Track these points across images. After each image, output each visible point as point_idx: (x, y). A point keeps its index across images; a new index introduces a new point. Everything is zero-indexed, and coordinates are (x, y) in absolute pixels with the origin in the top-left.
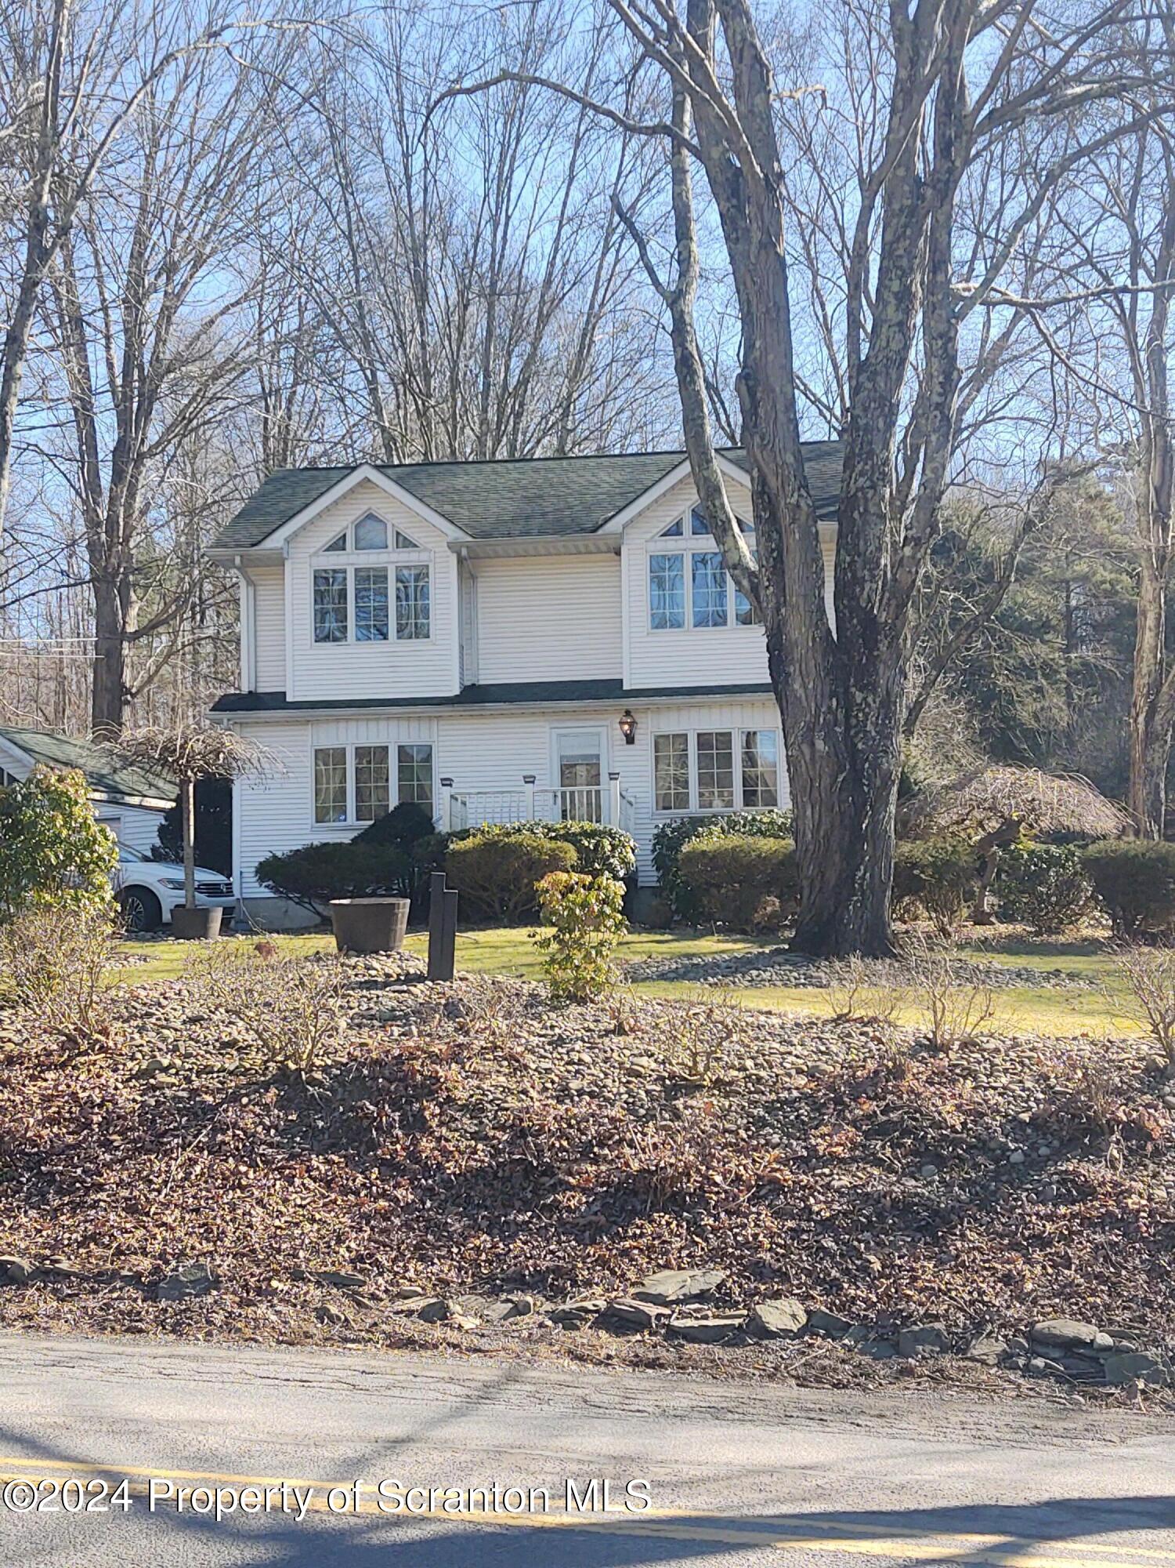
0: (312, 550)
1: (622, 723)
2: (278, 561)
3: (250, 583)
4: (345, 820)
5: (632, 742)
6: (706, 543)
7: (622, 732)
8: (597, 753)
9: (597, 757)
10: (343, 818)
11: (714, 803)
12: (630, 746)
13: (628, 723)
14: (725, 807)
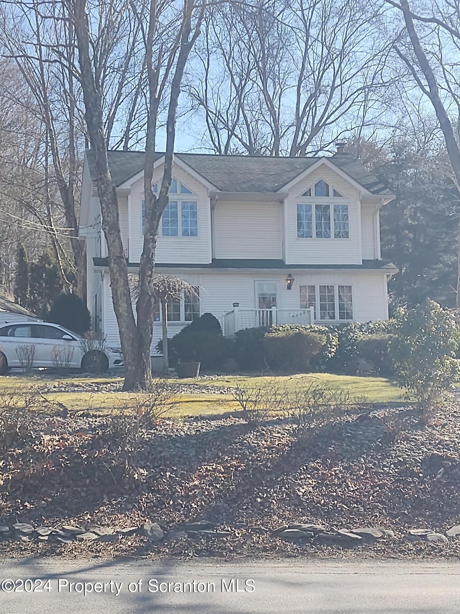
1: (287, 280)
4: (159, 320)
5: (290, 289)
6: (323, 201)
7: (286, 284)
8: (274, 292)
9: (275, 294)
10: (158, 319)
11: (326, 317)
12: (289, 290)
13: (290, 280)
14: (330, 319)
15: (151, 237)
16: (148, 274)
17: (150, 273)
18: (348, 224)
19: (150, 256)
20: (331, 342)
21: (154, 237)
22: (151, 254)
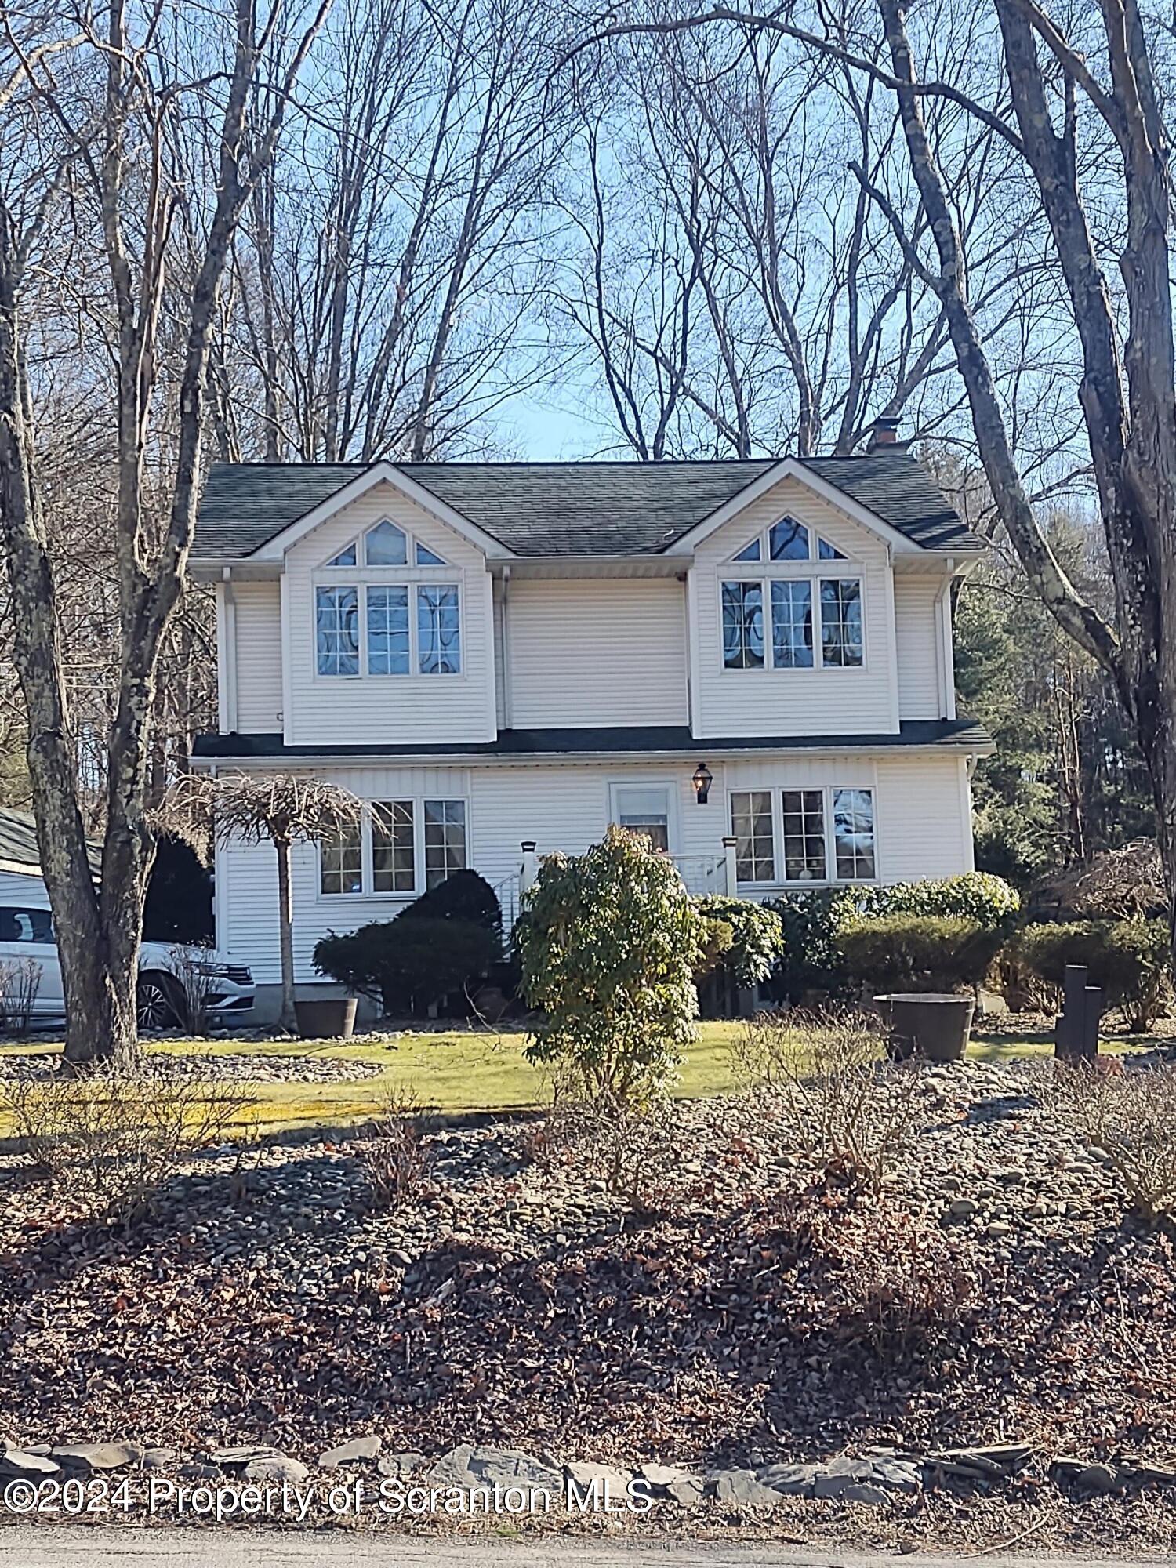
0: (315, 564)
1: (695, 778)
2: (273, 576)
3: (229, 600)
4: (360, 890)
5: (705, 801)
6: (788, 570)
7: (696, 790)
8: (663, 813)
9: (664, 818)
10: (356, 887)
11: (802, 874)
12: (702, 806)
13: (702, 779)
14: (813, 878)
15: (137, 681)
16: (124, 777)
17: (130, 772)
18: (859, 628)
19: (133, 731)
20: (759, 938)
21: (143, 680)
22: (135, 724)
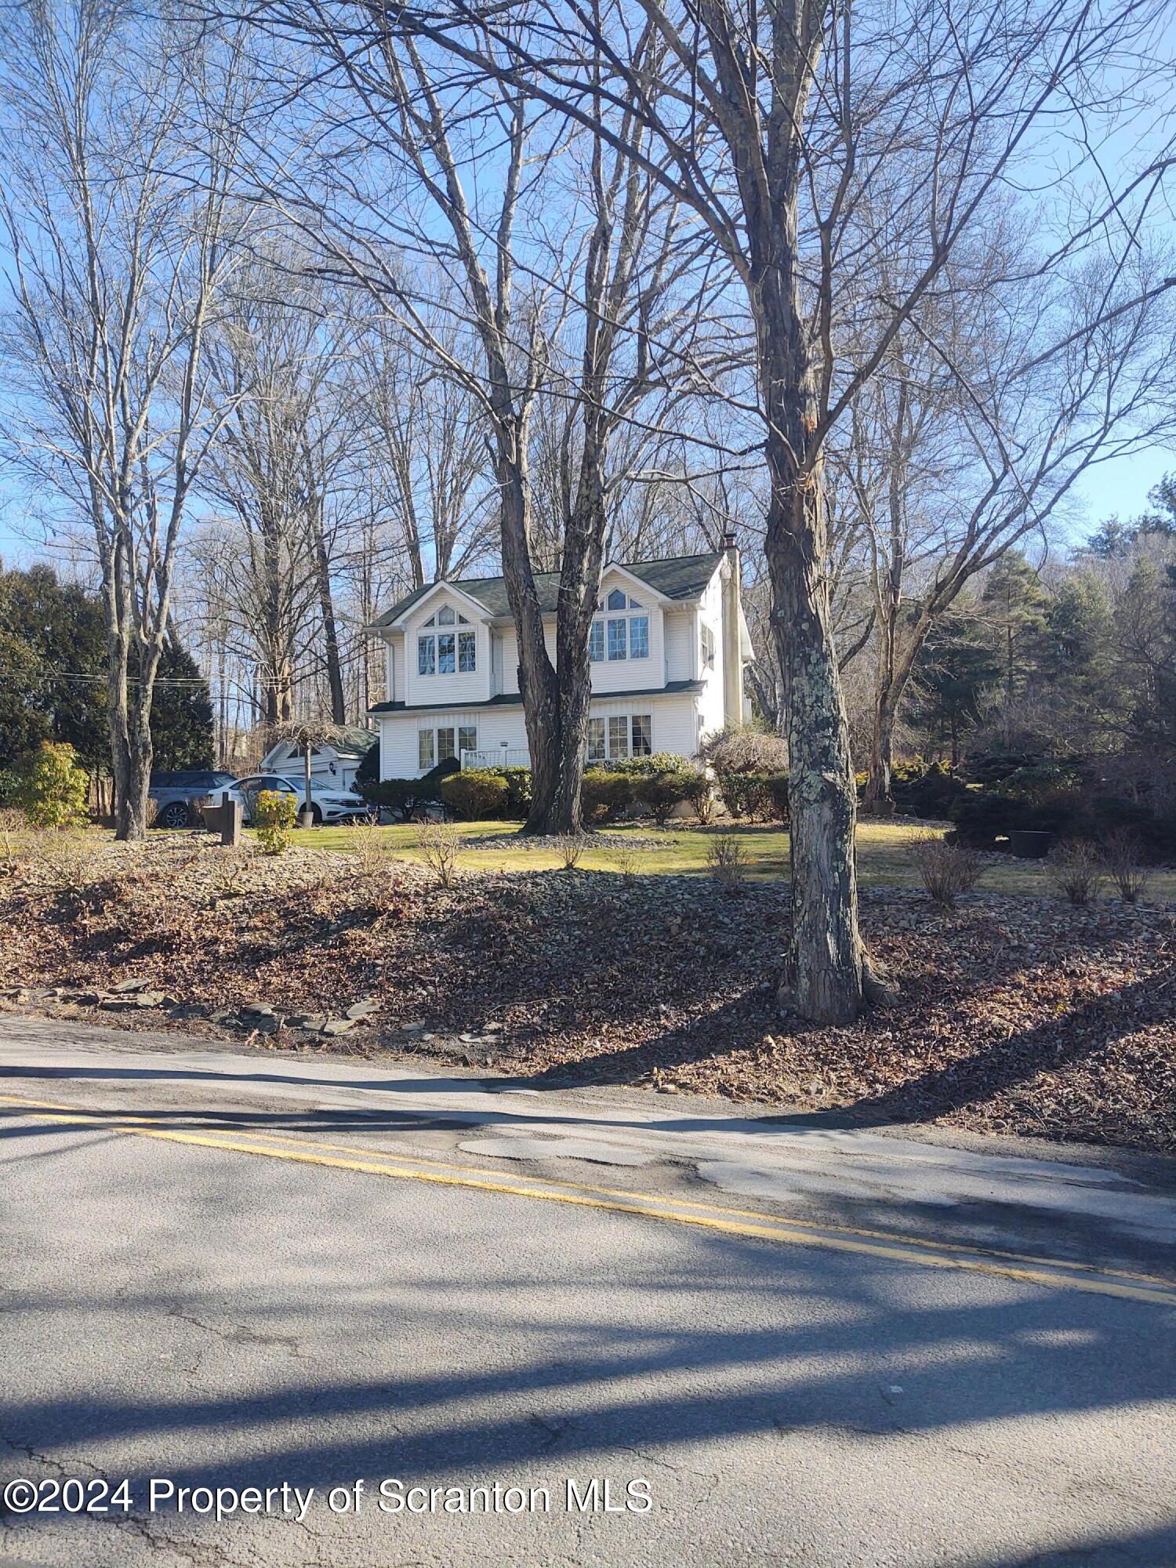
0: (417, 627)
2: (400, 633)
3: (391, 645)
6: (616, 615)
